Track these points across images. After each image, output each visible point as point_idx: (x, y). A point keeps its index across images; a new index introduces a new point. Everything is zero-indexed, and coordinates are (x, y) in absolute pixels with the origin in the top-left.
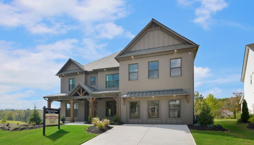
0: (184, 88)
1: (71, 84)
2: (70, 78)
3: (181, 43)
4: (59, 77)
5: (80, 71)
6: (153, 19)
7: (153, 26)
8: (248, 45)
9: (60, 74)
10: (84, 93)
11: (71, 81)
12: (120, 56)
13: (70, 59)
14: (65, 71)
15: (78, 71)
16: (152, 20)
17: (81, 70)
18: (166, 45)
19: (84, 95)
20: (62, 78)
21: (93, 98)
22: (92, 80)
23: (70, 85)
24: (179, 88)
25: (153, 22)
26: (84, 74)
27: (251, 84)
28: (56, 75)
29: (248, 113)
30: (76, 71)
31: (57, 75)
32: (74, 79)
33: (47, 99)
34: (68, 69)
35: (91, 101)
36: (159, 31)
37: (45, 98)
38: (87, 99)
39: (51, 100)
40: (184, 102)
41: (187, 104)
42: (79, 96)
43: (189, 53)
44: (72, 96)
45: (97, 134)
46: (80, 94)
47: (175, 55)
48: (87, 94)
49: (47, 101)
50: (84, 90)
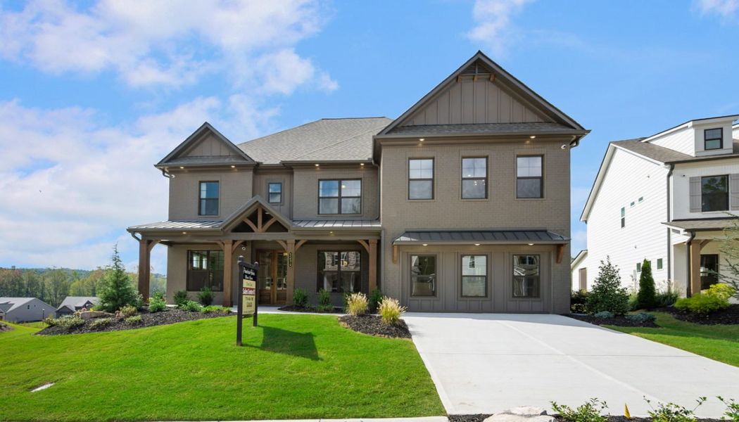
0: (550, 228)
1: (204, 195)
2: (201, 180)
3: (543, 121)
4: (161, 172)
5: (240, 162)
6: (479, 52)
7: (477, 70)
9: (170, 163)
10: (270, 223)
11: (204, 187)
12: (389, 133)
13: (206, 123)
14: (185, 157)
15: (233, 161)
16: (477, 53)
17: (244, 159)
19: (268, 230)
20: (173, 176)
21: (297, 241)
22: (271, 191)
23: (200, 199)
24: (538, 225)
25: (479, 59)
26: (251, 173)
27: (623, 225)
28: (155, 166)
30: (227, 161)
31: (160, 165)
32: (218, 182)
33: (139, 235)
34: (197, 152)
35: (293, 250)
36: (490, 83)
37: (133, 231)
38: (280, 242)
39: (150, 239)
40: (549, 259)
41: (557, 265)
42: (253, 231)
43: (562, 147)
44: (229, 232)
45: (405, 339)
46: (256, 225)
47: (527, 147)
48: (279, 227)
49: (138, 243)
50: (266, 218)
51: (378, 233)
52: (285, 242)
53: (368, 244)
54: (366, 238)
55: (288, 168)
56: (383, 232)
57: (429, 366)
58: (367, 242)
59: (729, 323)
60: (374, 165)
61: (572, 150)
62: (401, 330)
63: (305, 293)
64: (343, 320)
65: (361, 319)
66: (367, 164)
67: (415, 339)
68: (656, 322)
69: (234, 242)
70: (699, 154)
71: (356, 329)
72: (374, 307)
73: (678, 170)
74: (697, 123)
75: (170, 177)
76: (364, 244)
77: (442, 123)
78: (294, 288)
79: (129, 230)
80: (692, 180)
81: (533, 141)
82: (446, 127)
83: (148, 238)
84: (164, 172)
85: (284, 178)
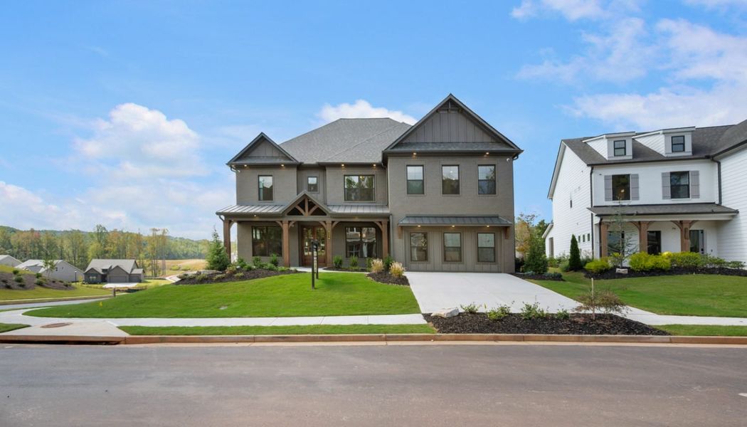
0: (500, 215)
1: (262, 186)
2: (259, 174)
3: (494, 141)
5: (288, 162)
6: (451, 94)
7: (450, 106)
8: (565, 141)
10: (313, 209)
12: (393, 148)
13: (262, 133)
15: (282, 161)
17: (291, 160)
18: (471, 140)
19: (313, 214)
20: (239, 171)
21: (333, 222)
22: (309, 182)
23: (260, 189)
24: (493, 213)
25: (451, 99)
26: (296, 170)
27: (571, 206)
28: (226, 164)
29: (579, 256)
30: (278, 161)
31: (229, 164)
32: (271, 176)
34: (255, 153)
35: (331, 228)
36: (459, 114)
38: (321, 222)
40: (501, 236)
41: (505, 240)
42: (302, 214)
43: (508, 159)
44: (286, 215)
45: (406, 286)
46: (305, 211)
47: (485, 160)
48: (320, 212)
49: (222, 222)
50: (311, 205)
51: (387, 217)
52: (325, 222)
53: (381, 224)
54: (380, 220)
55: (322, 167)
56: (391, 217)
57: (417, 298)
58: (380, 222)
59: (607, 279)
60: (383, 166)
61: (514, 161)
62: (404, 281)
63: (340, 258)
64: (369, 275)
65: (380, 275)
66: (378, 165)
67: (411, 286)
68: (563, 278)
69: (289, 222)
70: (611, 159)
71: (377, 281)
72: (387, 267)
73: (598, 171)
74: (609, 137)
75: (237, 173)
76: (379, 224)
77: (428, 141)
78: (332, 254)
79: (217, 214)
80: (606, 178)
81: (488, 155)
82: (430, 144)
83: (229, 218)
84: (231, 167)
85: (318, 173)
